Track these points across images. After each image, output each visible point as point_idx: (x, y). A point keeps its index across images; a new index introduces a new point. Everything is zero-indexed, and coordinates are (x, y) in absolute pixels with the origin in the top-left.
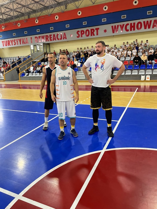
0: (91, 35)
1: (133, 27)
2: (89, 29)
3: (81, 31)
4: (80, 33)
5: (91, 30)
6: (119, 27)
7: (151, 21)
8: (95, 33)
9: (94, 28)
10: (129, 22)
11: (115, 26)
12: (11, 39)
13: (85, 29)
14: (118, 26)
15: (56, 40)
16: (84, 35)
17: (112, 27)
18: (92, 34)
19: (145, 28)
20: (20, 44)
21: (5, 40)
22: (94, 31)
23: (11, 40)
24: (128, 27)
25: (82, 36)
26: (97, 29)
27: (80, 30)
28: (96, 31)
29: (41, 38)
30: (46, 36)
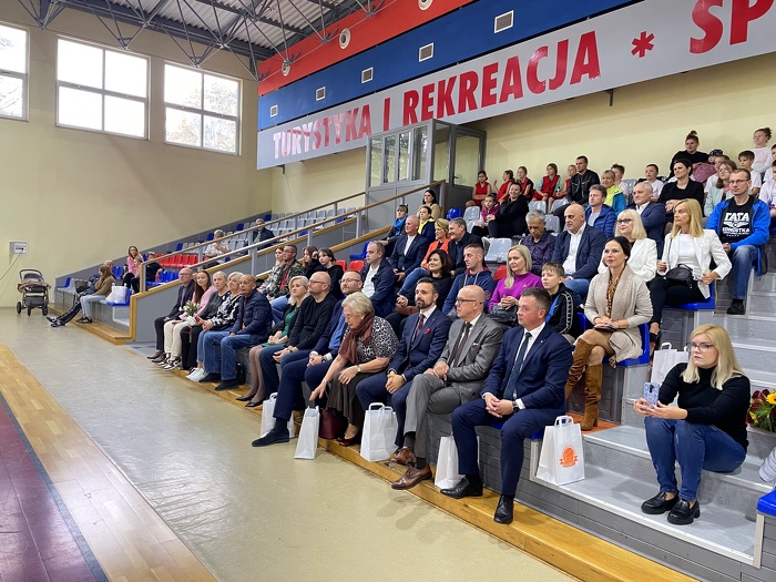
20: (337, 141)
29: (434, 95)
30: (464, 77)
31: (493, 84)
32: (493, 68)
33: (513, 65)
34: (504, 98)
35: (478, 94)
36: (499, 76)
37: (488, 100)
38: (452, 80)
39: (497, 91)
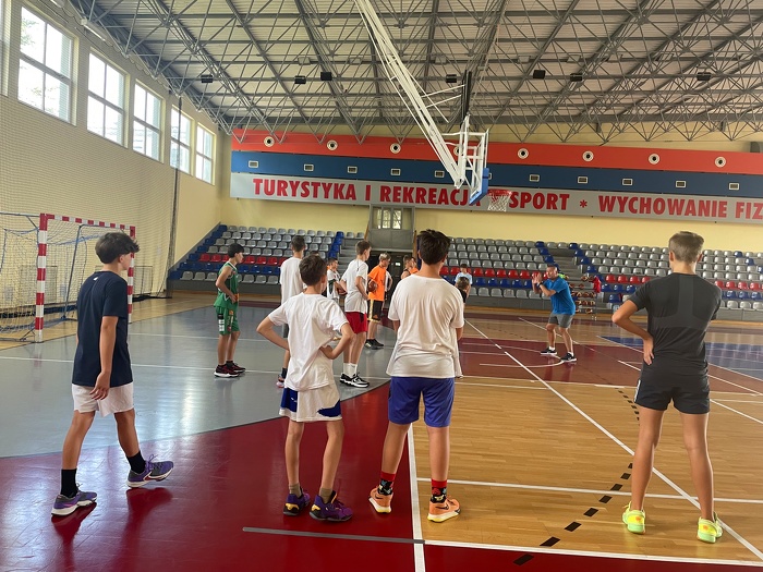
0: (548, 208)
1: (645, 206)
2: (545, 192)
3: (523, 194)
4: (519, 198)
5: (550, 196)
6: (617, 201)
7: (683, 201)
8: (559, 203)
9: (558, 192)
10: (639, 195)
11: (607, 198)
12: (295, 179)
13: (533, 192)
14: (614, 198)
15: (447, 203)
16: (530, 205)
17: (601, 198)
18: (552, 204)
19: (671, 213)
20: (326, 196)
21: (270, 178)
22: (556, 199)
23: (291, 182)
24: (637, 205)
25: (522, 206)
26: (565, 197)
27: (520, 190)
28: (560, 200)
29: (402, 192)
30: (418, 190)
31: (435, 196)
32: (435, 190)
33: (444, 191)
34: (440, 203)
35: (427, 198)
36: (438, 194)
37: (432, 202)
38: (412, 189)
39: (437, 199)
